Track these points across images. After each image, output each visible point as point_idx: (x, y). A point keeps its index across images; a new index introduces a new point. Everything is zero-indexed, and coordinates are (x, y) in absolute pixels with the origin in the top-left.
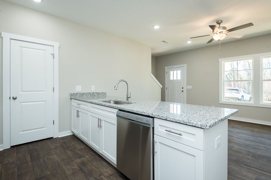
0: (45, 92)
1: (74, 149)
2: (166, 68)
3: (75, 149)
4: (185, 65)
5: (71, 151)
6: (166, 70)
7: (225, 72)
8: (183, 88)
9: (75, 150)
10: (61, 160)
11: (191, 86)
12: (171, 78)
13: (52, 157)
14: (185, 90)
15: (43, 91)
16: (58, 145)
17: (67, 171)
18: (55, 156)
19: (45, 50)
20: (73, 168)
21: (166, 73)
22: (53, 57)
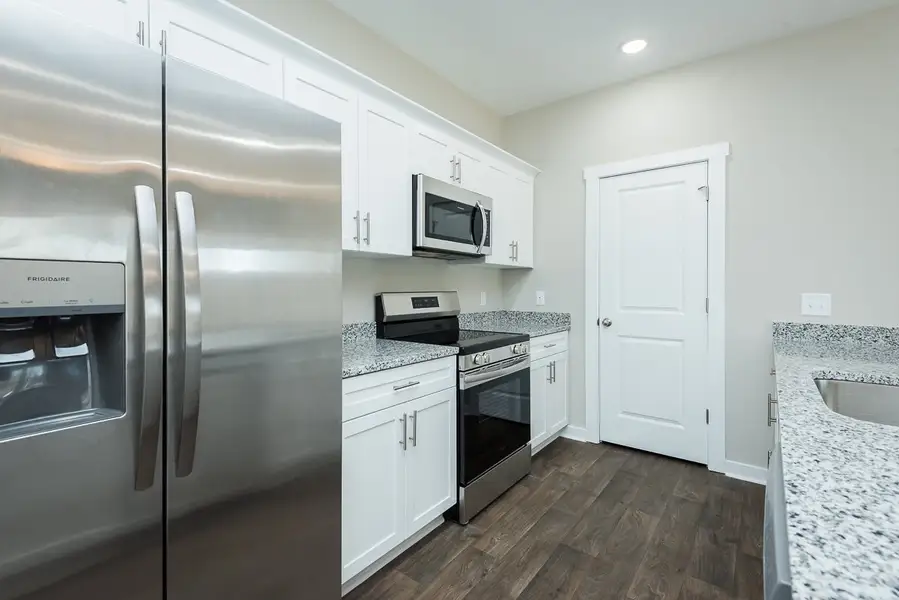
0: (681, 314)
1: (728, 540)
3: (733, 541)
5: (714, 539)
9: (730, 544)
10: (656, 543)
13: (645, 517)
15: (675, 309)
16: (700, 497)
17: (633, 586)
18: (656, 521)
19: (682, 182)
20: (658, 592)
22: (705, 198)
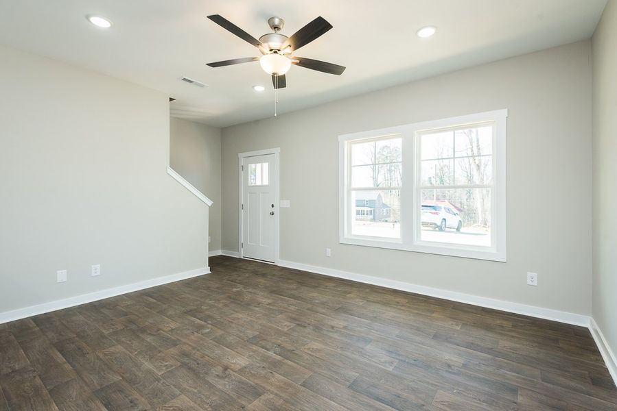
2: (241, 155)
4: (277, 150)
6: (242, 162)
7: (353, 168)
8: (273, 206)
11: (289, 201)
12: (251, 182)
14: (276, 210)
21: (241, 168)
